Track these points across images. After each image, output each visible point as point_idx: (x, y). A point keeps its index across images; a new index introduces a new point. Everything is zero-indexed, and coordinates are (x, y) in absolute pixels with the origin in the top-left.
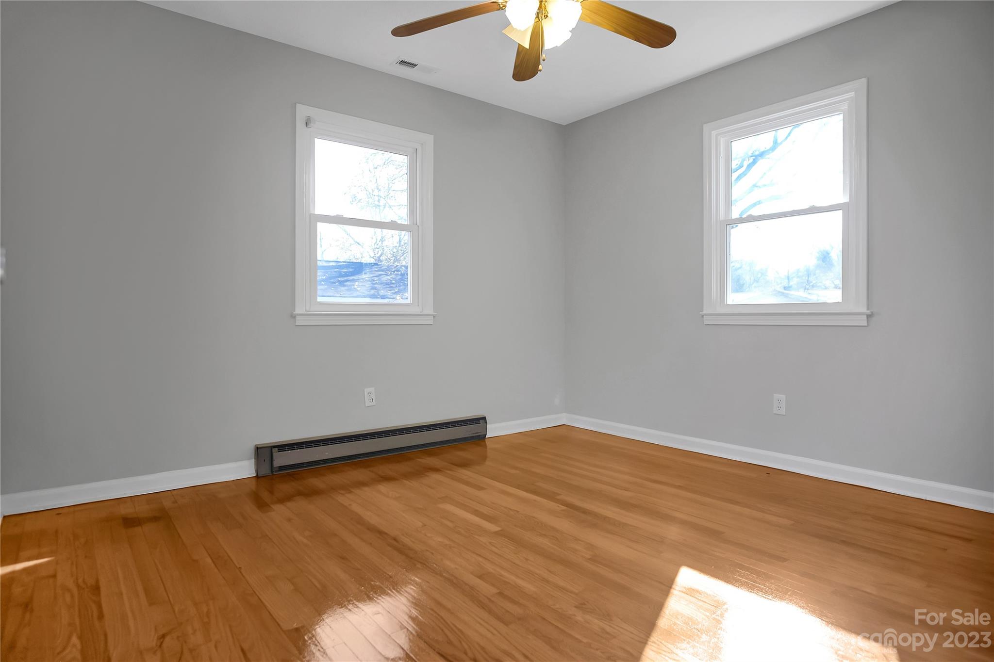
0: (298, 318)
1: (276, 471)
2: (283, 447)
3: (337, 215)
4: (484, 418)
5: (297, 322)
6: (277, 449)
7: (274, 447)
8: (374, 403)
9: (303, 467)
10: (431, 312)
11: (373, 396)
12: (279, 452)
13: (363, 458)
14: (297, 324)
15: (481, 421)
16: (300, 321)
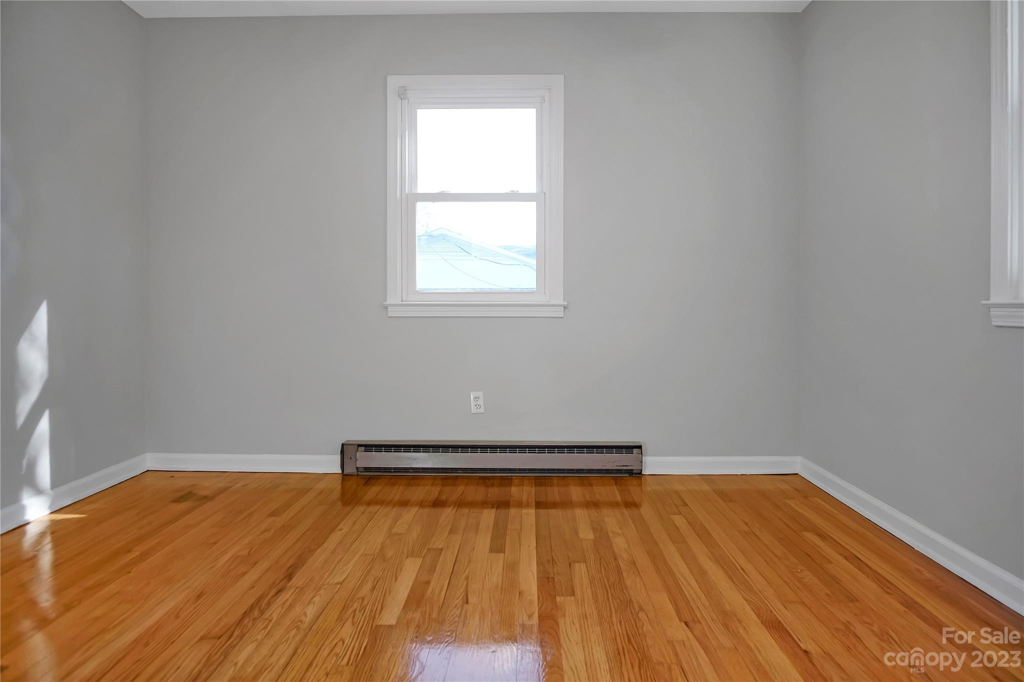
0: (390, 309)
1: (361, 472)
2: (369, 447)
3: (442, 191)
4: (640, 447)
5: (389, 313)
6: (363, 448)
7: (359, 446)
8: (482, 410)
9: (391, 472)
10: (561, 302)
11: (481, 402)
12: (365, 451)
13: (460, 473)
14: (389, 316)
15: (635, 451)
16: (392, 312)
